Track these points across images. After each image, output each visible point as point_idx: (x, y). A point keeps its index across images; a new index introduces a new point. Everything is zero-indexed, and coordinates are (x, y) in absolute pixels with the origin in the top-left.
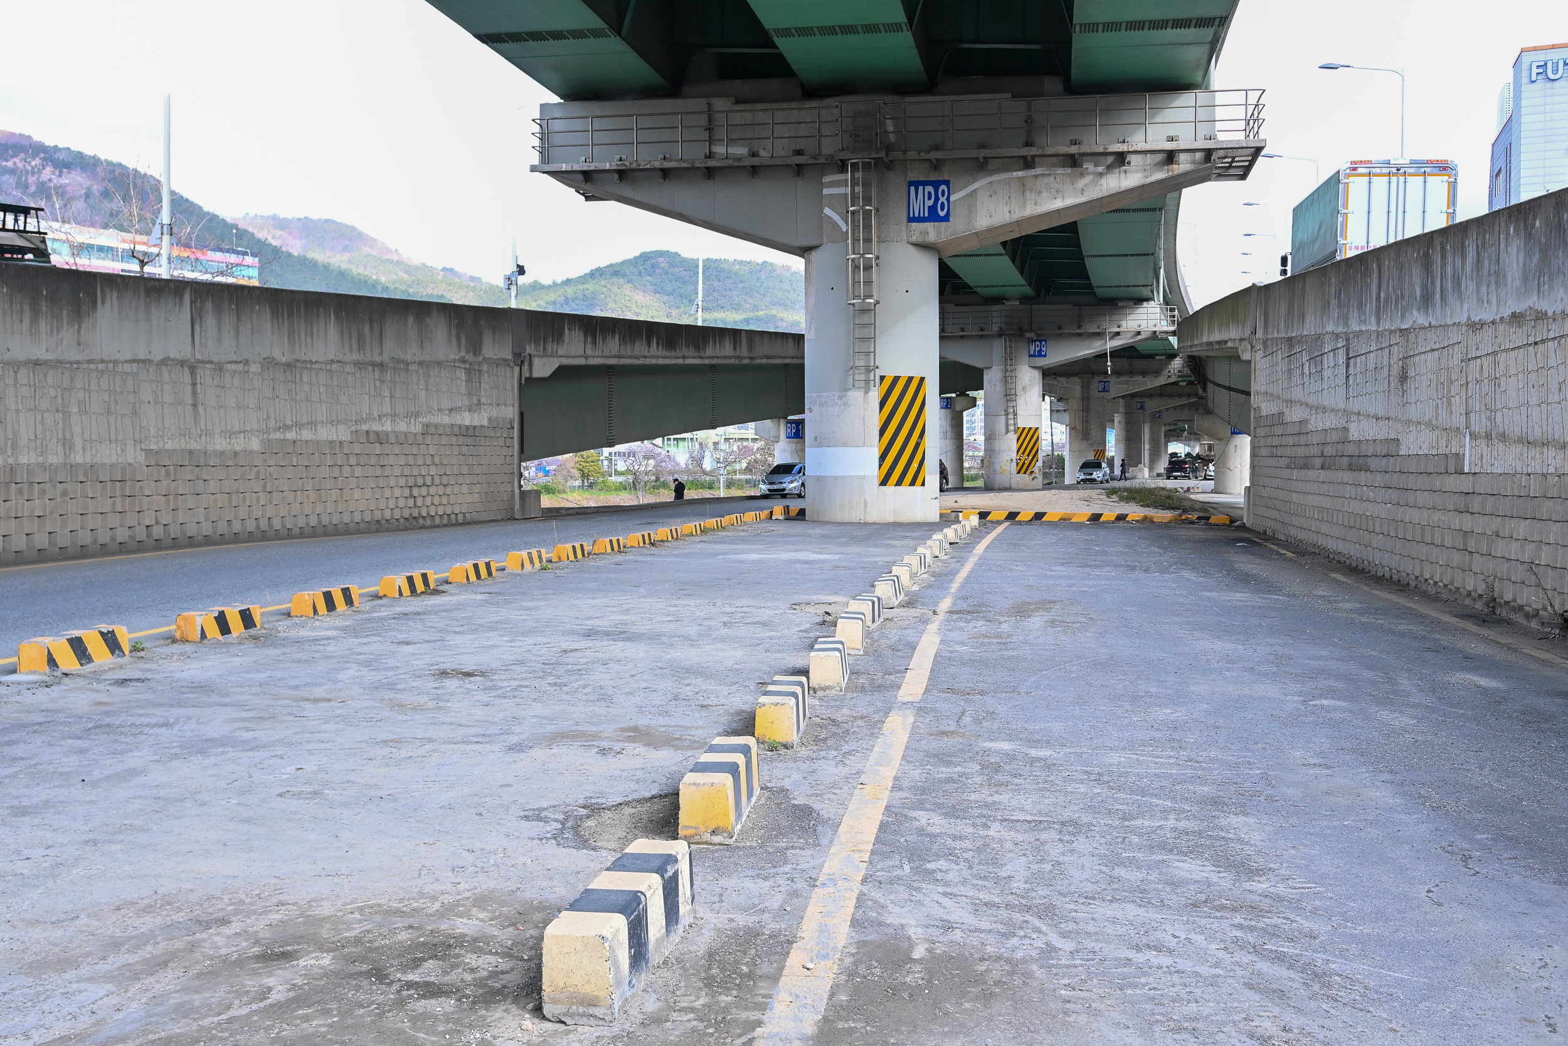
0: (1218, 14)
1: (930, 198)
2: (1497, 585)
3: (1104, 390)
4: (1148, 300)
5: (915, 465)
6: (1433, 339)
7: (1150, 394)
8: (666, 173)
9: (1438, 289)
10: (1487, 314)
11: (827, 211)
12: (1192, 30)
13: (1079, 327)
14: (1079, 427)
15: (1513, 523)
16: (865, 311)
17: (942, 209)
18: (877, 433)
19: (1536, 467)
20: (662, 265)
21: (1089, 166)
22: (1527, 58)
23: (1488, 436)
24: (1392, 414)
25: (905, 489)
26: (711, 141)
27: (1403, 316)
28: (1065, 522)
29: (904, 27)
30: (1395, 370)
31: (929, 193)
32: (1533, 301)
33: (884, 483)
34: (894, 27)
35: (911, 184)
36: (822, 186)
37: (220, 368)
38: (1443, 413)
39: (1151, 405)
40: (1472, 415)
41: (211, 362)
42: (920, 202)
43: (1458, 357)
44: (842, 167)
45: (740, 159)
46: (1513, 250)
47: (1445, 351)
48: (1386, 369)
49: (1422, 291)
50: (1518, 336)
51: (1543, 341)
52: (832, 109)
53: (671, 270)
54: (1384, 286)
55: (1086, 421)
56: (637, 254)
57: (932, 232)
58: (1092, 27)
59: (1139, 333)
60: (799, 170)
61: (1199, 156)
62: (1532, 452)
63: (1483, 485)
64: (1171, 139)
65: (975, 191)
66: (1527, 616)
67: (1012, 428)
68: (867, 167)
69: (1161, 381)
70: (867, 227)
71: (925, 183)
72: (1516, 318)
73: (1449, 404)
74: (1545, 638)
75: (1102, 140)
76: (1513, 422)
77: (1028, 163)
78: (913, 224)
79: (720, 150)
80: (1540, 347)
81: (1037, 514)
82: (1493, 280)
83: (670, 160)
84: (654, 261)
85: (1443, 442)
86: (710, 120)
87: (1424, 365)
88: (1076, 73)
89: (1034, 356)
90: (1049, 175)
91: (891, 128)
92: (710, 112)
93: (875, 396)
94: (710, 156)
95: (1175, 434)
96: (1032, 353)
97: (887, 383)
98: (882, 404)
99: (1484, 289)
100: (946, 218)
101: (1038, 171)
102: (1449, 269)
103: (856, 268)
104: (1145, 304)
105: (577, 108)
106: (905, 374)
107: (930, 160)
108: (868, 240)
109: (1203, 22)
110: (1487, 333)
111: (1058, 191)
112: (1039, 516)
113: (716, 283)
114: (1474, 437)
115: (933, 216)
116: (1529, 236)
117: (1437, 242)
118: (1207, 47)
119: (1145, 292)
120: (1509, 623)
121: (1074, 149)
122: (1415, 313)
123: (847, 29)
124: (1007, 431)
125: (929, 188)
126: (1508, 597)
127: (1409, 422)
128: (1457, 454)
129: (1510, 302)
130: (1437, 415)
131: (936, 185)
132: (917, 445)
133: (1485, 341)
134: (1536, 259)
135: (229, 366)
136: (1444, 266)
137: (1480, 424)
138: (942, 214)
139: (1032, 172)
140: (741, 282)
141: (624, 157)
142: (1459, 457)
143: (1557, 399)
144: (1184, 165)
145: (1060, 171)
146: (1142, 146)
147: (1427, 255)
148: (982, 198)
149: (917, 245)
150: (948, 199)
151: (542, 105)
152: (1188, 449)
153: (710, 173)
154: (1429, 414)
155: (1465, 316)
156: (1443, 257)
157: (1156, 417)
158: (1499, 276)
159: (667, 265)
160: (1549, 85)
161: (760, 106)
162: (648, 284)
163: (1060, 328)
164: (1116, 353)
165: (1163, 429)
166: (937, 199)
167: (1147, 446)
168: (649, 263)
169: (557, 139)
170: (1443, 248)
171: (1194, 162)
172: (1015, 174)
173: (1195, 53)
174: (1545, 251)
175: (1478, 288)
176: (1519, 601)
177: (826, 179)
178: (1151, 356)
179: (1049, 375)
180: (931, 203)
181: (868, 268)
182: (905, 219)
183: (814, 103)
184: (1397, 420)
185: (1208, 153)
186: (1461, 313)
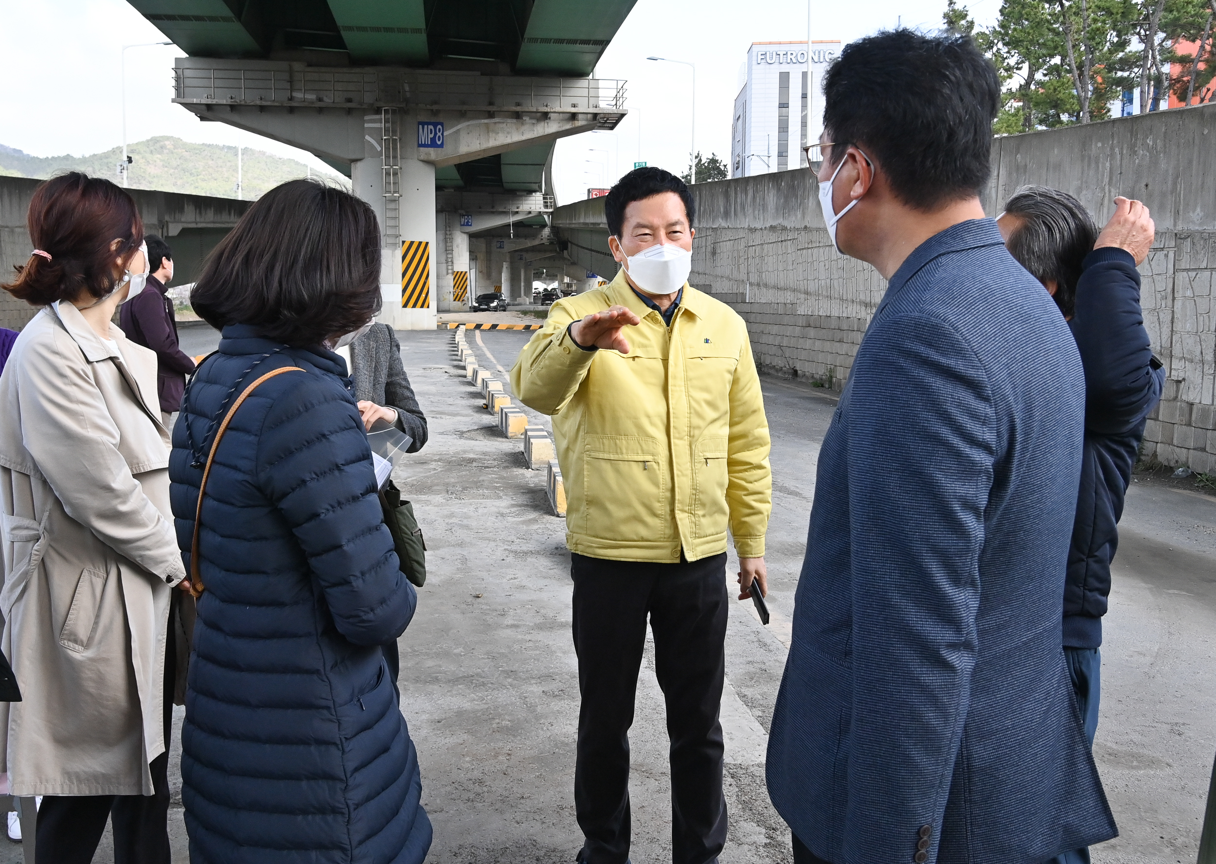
0: (605, 39)
1: (431, 133)
2: (762, 357)
3: (500, 247)
4: (535, 191)
5: (423, 295)
6: (730, 235)
7: (527, 250)
8: (262, 109)
9: (733, 209)
10: (758, 225)
11: (367, 138)
12: (591, 45)
13: (493, 207)
14: (485, 271)
15: (770, 327)
16: (394, 200)
17: (439, 140)
18: (401, 276)
19: (781, 300)
20: (168, 147)
21: (526, 118)
22: (755, 49)
23: (758, 285)
24: (707, 272)
25: (418, 310)
26: (292, 90)
27: (713, 221)
28: (509, 330)
29: (423, 31)
30: (709, 249)
31: (431, 130)
32: (780, 221)
33: (405, 306)
34: (418, 31)
35: (419, 123)
36: (364, 122)
37: (12, 231)
38: (735, 273)
39: (528, 256)
40: (750, 274)
41: (7, 227)
42: (425, 135)
43: (743, 245)
44: (378, 111)
45: (313, 103)
46: (771, 195)
47: (737, 241)
48: (704, 248)
49: (724, 209)
50: (773, 237)
51: (785, 241)
52: (370, 74)
53: (176, 151)
54: (703, 204)
55: (489, 268)
56: (149, 138)
57: (433, 154)
58: (535, 40)
59: (530, 213)
60: (349, 111)
61: (589, 116)
62: (780, 293)
63: (756, 308)
64: (574, 106)
65: (459, 130)
66: (777, 371)
67: (450, 271)
68: (394, 112)
69: (536, 242)
70: (395, 149)
71: (428, 124)
72: (772, 228)
73: (739, 268)
74: (785, 379)
75: (535, 105)
76: (771, 279)
77: (491, 115)
78: (421, 149)
79: (298, 95)
80: (784, 243)
81: (493, 325)
82: (761, 208)
83: (266, 101)
84: (162, 143)
85: (735, 287)
86: (291, 76)
87: (725, 248)
88: (520, 62)
89: (464, 225)
90: (503, 123)
91: (407, 88)
92: (291, 72)
93: (399, 253)
94: (291, 99)
95: (538, 276)
96: (462, 223)
97: (406, 245)
98: (404, 258)
99: (757, 212)
100: (442, 146)
101: (496, 120)
102: (739, 200)
103: (388, 174)
104: (534, 194)
105: (200, 62)
106: (417, 240)
107: (432, 110)
108: (395, 157)
109: (597, 42)
110: (758, 234)
111: (508, 133)
112: (494, 326)
113: (210, 162)
114: (751, 284)
115: (433, 144)
116: (779, 189)
117: (732, 185)
118: (597, 54)
119: (535, 187)
120: (769, 374)
121: (518, 109)
122: (720, 220)
123: (388, 30)
124: (448, 274)
125: (431, 127)
126: (768, 362)
127: (717, 276)
128: (743, 293)
129: (769, 220)
130: (732, 273)
131: (435, 125)
132: (425, 283)
133: (757, 238)
134: (782, 201)
135: (17, 230)
136: (736, 198)
137: (754, 278)
138: (439, 143)
139: (493, 120)
140: (229, 161)
141: (234, 96)
142: (743, 295)
143: (791, 268)
144: (580, 123)
145: (509, 120)
146: (558, 109)
147: (727, 191)
148: (463, 136)
149: (423, 161)
150: (442, 134)
151: (176, 59)
152: (545, 286)
153: (292, 110)
154: (728, 272)
155: (747, 224)
156: (736, 193)
157: (528, 265)
158: (764, 207)
159: (172, 147)
160: (768, 66)
161: (323, 69)
162: (158, 161)
163: (480, 208)
164: (518, 225)
165: (533, 272)
166: (436, 134)
167: (522, 284)
168: (158, 145)
169: (188, 82)
170: (736, 189)
171: (587, 120)
172: (483, 121)
173: (588, 58)
174: (786, 198)
175: (754, 212)
176: (773, 364)
177: (367, 118)
178: (530, 226)
179: (472, 236)
180: (432, 136)
181: (395, 174)
182: (416, 144)
183: (358, 70)
184: (710, 275)
185: (595, 115)
186: (746, 222)
